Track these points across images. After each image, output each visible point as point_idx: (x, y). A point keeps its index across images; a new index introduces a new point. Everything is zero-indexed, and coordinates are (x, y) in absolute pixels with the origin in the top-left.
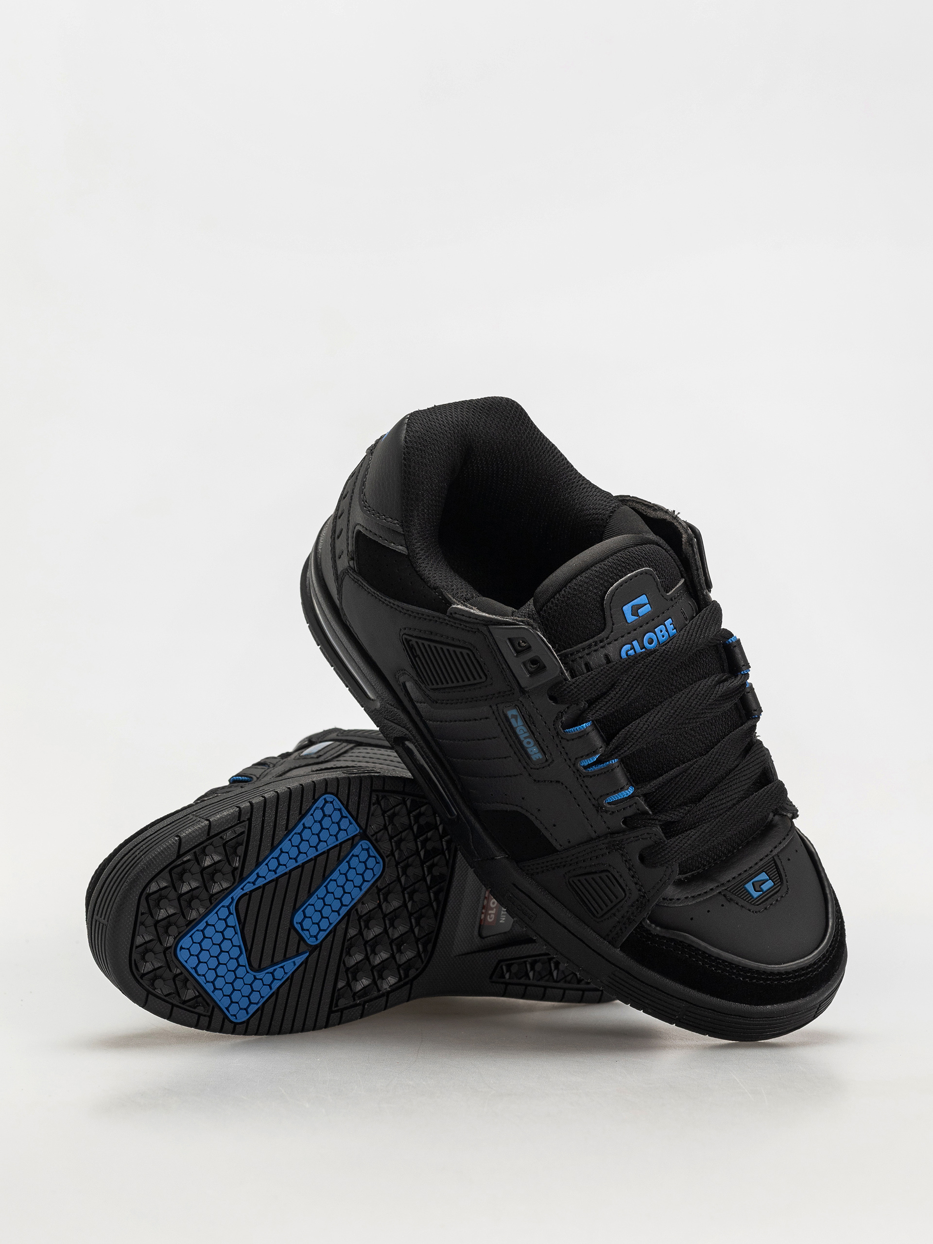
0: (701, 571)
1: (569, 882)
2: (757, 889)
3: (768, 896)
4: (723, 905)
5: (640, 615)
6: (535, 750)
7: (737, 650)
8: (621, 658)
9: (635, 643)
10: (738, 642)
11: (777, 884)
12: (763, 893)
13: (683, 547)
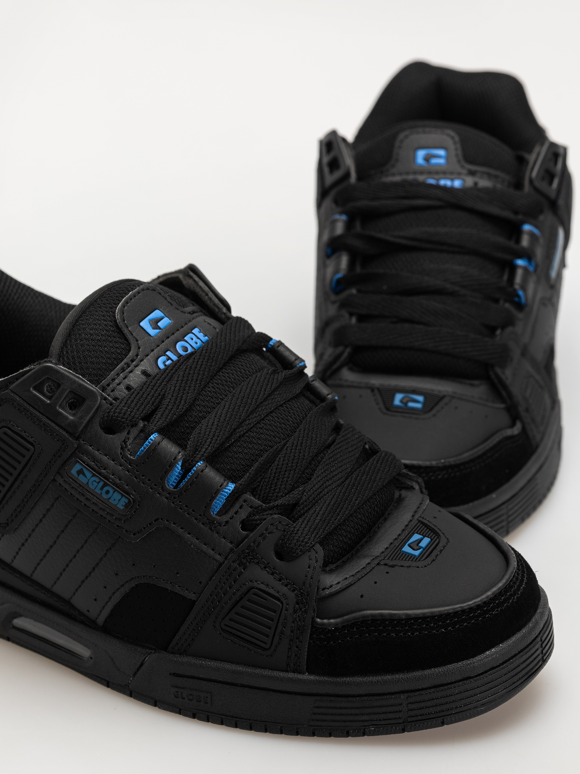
0: (211, 294)
1: (222, 629)
2: (415, 548)
3: (428, 552)
4: (388, 573)
5: (161, 328)
6: (117, 496)
7: (281, 349)
8: (160, 369)
9: (168, 353)
10: (280, 343)
11: (434, 538)
12: (424, 550)
13: (184, 282)
